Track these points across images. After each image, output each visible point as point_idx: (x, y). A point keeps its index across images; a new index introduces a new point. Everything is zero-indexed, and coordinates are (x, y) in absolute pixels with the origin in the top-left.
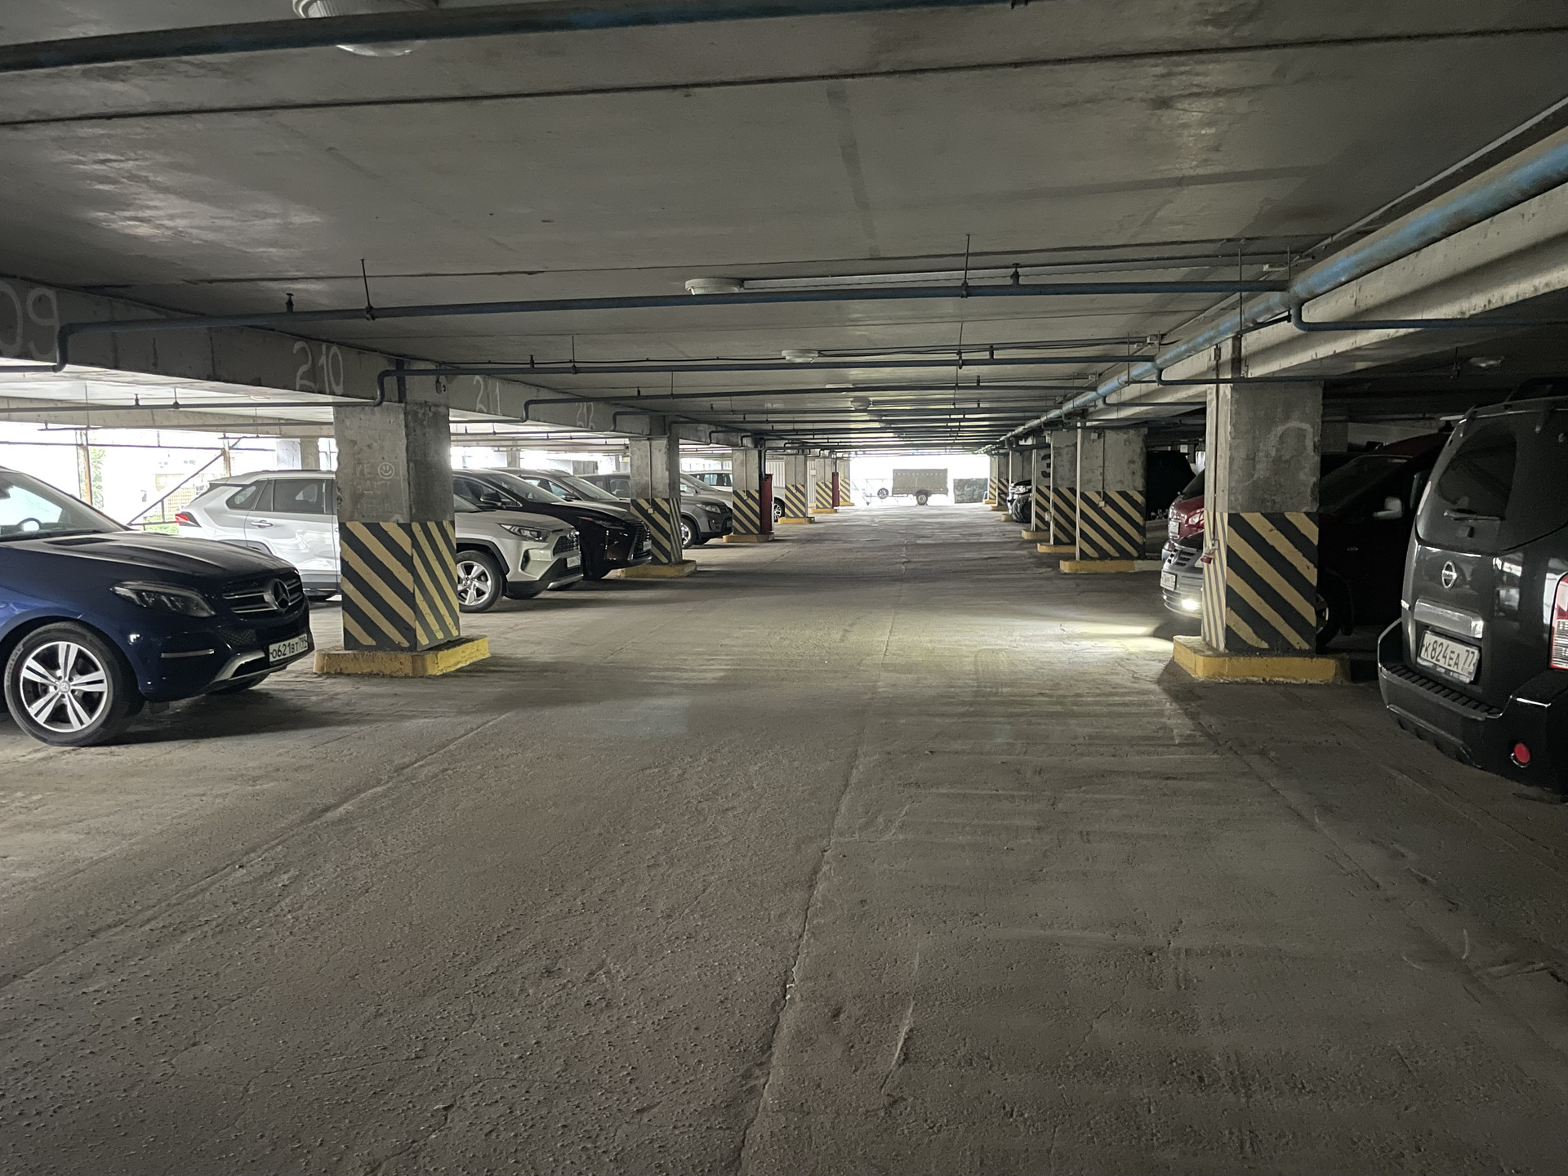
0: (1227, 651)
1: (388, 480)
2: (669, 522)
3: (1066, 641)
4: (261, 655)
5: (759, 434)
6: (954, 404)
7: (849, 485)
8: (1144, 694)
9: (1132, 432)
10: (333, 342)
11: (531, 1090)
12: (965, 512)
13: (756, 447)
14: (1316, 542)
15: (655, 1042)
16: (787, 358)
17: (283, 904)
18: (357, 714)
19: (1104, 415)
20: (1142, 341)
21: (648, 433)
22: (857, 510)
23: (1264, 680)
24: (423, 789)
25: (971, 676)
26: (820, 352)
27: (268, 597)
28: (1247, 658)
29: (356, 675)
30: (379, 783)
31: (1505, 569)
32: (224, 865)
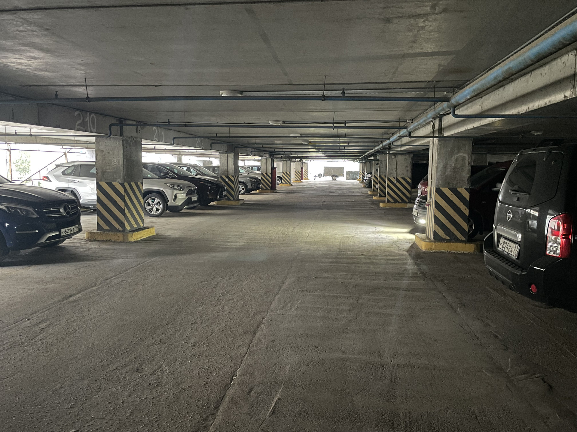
0: (434, 240)
1: (116, 166)
2: (234, 185)
3: (376, 234)
4: (58, 233)
5: (272, 152)
6: (339, 143)
7: (308, 172)
8: (401, 256)
9: (407, 156)
10: (92, 112)
11: (113, 424)
12: (349, 183)
13: (270, 157)
14: (468, 200)
15: (172, 403)
16: (271, 124)
17: (39, 336)
18: (97, 257)
19: (396, 149)
20: (405, 121)
21: (226, 151)
22: (310, 182)
23: (447, 251)
24: (112, 288)
25: (337, 247)
26: (283, 122)
27: (62, 210)
28: (441, 243)
29: (101, 241)
30: (95, 285)
31: (531, 213)
32: (22, 319)
